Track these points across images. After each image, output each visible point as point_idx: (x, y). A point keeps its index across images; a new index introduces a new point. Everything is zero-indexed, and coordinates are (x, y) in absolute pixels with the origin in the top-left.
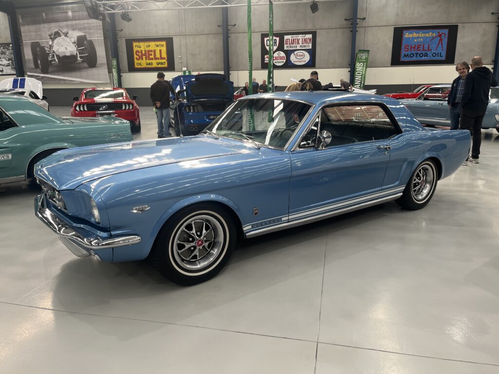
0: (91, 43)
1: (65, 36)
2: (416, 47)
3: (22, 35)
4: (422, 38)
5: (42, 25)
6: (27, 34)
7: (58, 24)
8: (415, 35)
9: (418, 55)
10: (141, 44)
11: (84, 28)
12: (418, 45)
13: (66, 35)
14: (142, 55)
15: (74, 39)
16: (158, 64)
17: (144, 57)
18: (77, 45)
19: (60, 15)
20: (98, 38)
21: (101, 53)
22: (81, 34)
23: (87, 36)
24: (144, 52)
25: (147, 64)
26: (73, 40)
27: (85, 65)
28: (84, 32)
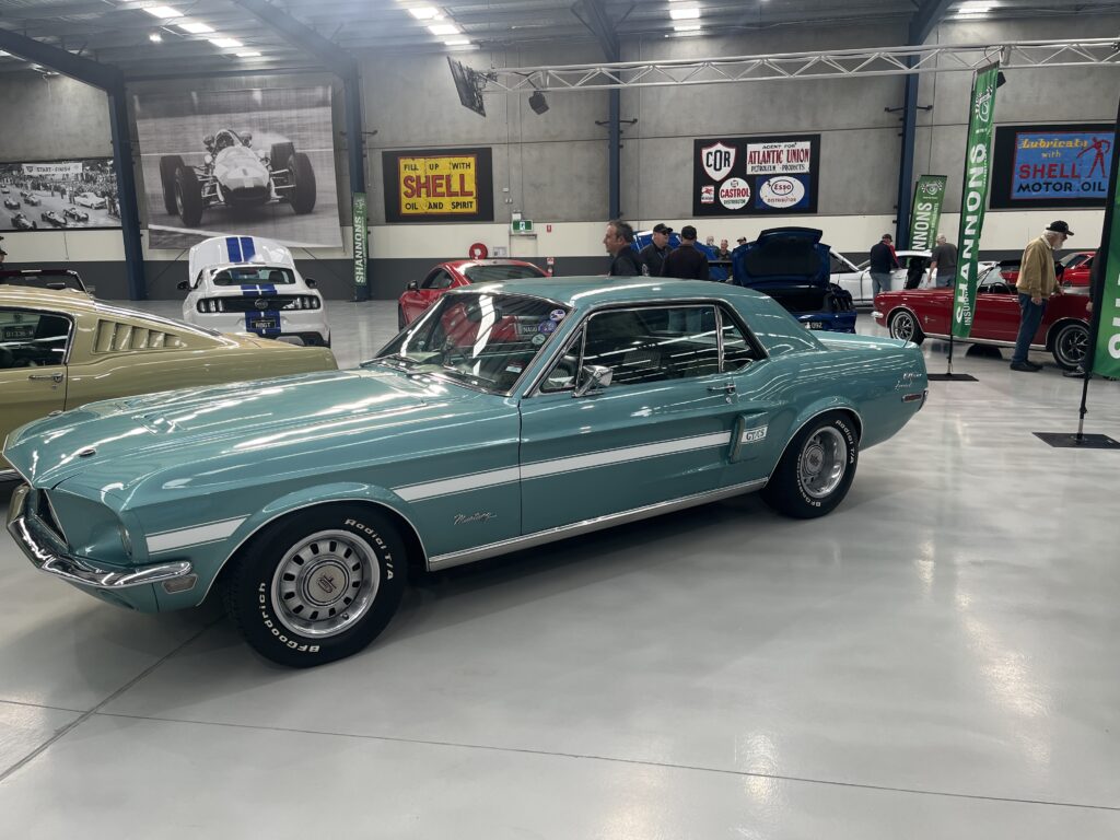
0: (304, 161)
1: (244, 145)
2: (1046, 170)
3: (141, 138)
4: (1060, 150)
5: (190, 120)
6: (154, 137)
7: (227, 117)
8: (1043, 144)
9: (1050, 186)
10: (420, 163)
11: (290, 128)
12: (1051, 166)
13: (246, 141)
14: (420, 186)
15: (265, 151)
16: (456, 205)
17: (423, 190)
18: (272, 164)
19: (233, 98)
20: (320, 150)
21: (326, 181)
22: (282, 140)
23: (296, 145)
24: (423, 180)
25: (430, 207)
26: (262, 154)
27: (289, 208)
28: (288, 137)
